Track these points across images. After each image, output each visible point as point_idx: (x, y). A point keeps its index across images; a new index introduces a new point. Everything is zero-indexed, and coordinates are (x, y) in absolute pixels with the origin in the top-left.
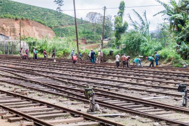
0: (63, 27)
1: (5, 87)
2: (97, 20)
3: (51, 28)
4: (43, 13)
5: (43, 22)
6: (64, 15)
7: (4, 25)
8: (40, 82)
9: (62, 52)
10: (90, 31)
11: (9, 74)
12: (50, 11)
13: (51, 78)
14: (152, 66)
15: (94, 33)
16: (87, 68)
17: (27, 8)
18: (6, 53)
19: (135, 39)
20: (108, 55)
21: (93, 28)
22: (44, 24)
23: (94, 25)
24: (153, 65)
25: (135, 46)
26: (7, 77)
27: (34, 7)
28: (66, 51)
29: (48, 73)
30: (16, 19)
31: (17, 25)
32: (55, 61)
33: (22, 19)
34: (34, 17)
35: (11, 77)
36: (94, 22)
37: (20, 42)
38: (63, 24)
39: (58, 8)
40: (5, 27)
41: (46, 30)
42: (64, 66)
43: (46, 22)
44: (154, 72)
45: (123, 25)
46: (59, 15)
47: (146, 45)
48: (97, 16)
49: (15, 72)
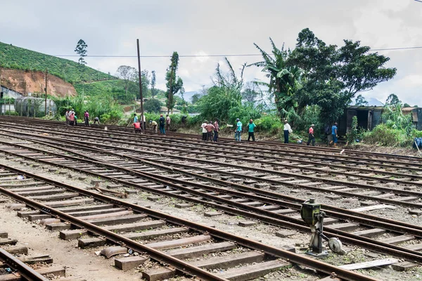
0: (86, 83)
1: (70, 177)
2: (131, 76)
3: (72, 83)
4: (60, 64)
5: (61, 76)
6: (87, 68)
7: (10, 78)
8: (127, 168)
9: (109, 116)
10: (121, 88)
11: (57, 150)
12: (69, 62)
13: (134, 160)
14: (251, 139)
15: (127, 91)
16: (164, 141)
17: (39, 57)
18: (24, 115)
19: (221, 101)
20: (179, 122)
21: (125, 85)
22: (62, 78)
23: (126, 81)
24: (253, 139)
25: (220, 110)
26: (59, 156)
27: (49, 56)
28: (114, 115)
29: (126, 150)
30: (27, 71)
31: (28, 79)
32: (106, 129)
33: (35, 71)
34: (48, 69)
35: (67, 158)
36: (127, 79)
37: (46, 101)
38: (86, 79)
39: (81, 59)
40: (12, 81)
41: (65, 86)
42: (126, 138)
43: (66, 76)
44: (272, 150)
45: (176, 82)
46: (81, 68)
47: (237, 111)
48: (131, 71)
49: (63, 146)
